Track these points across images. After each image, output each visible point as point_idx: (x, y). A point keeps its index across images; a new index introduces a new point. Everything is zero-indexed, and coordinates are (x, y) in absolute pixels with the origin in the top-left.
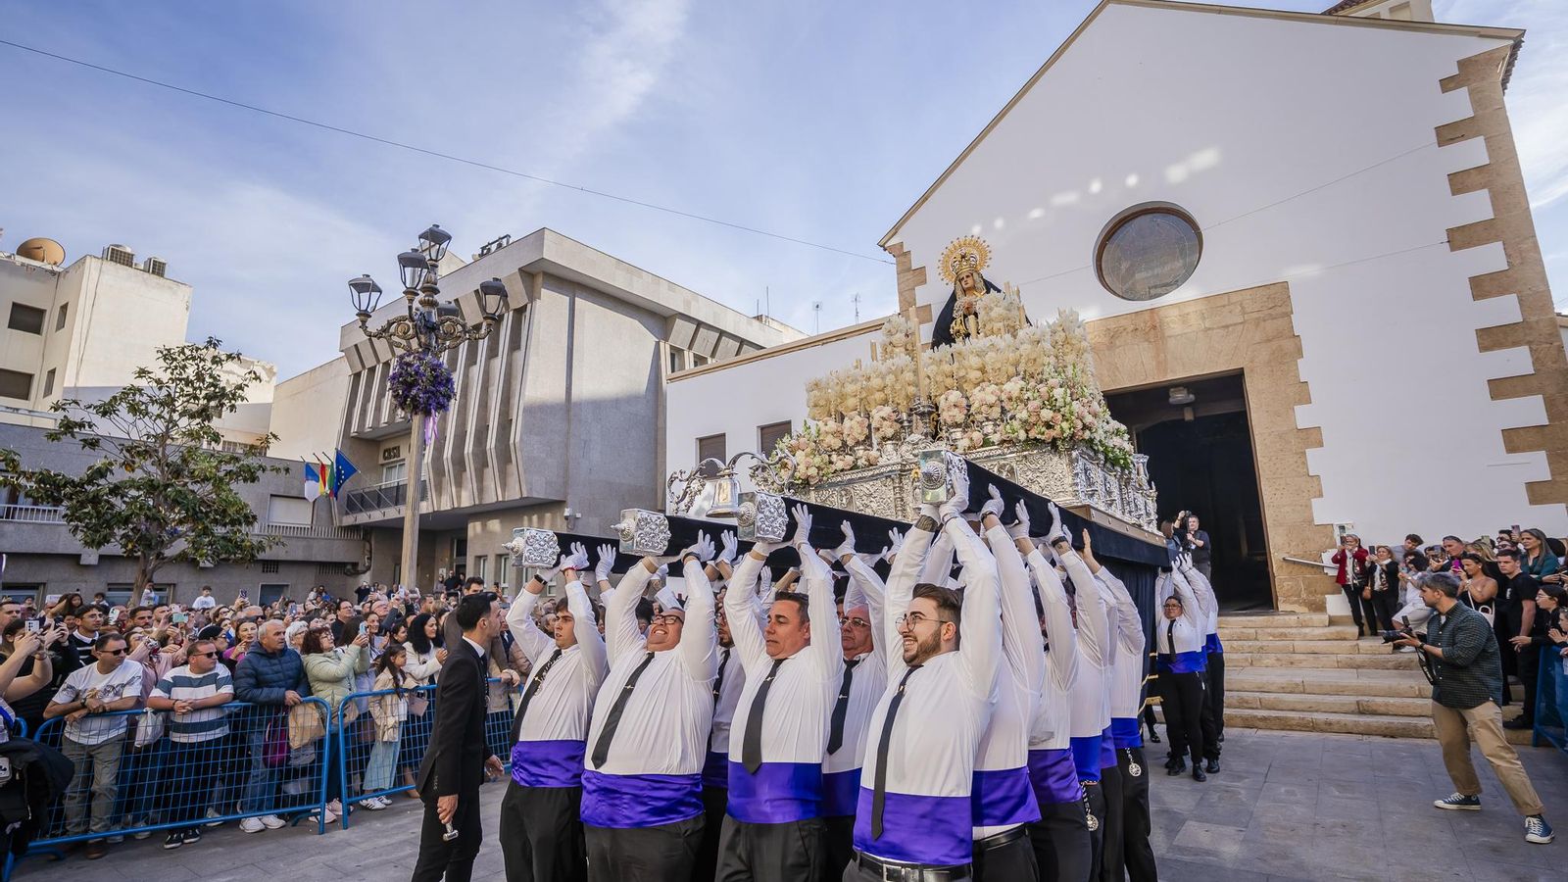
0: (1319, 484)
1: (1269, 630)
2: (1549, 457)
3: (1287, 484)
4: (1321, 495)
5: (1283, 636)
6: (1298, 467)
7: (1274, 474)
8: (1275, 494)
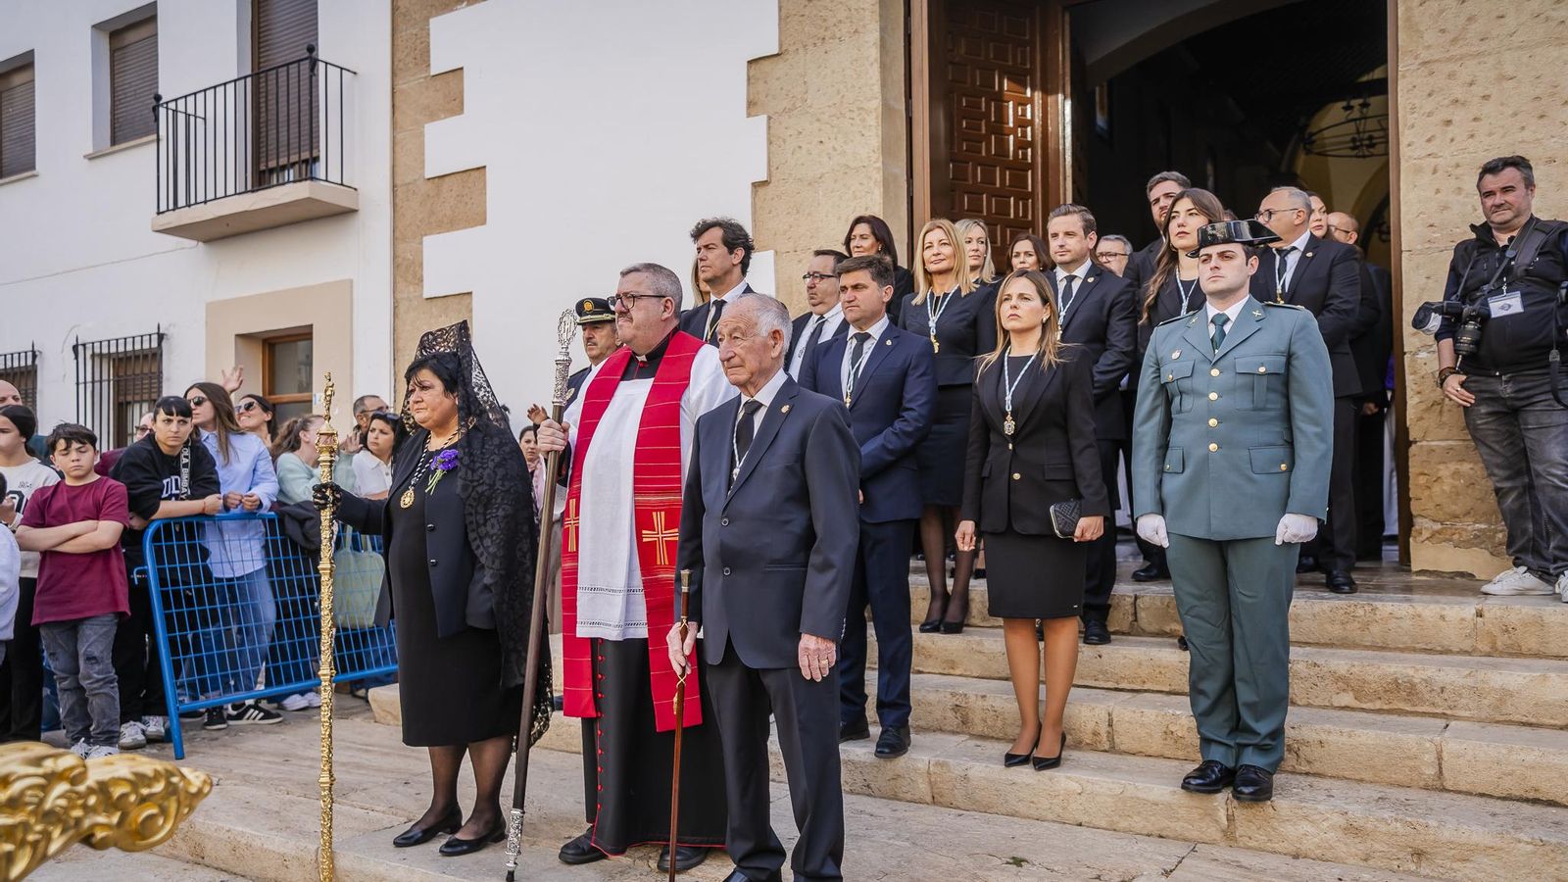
5: (1414, 700)
7: (1454, 41)
8: (1449, 122)
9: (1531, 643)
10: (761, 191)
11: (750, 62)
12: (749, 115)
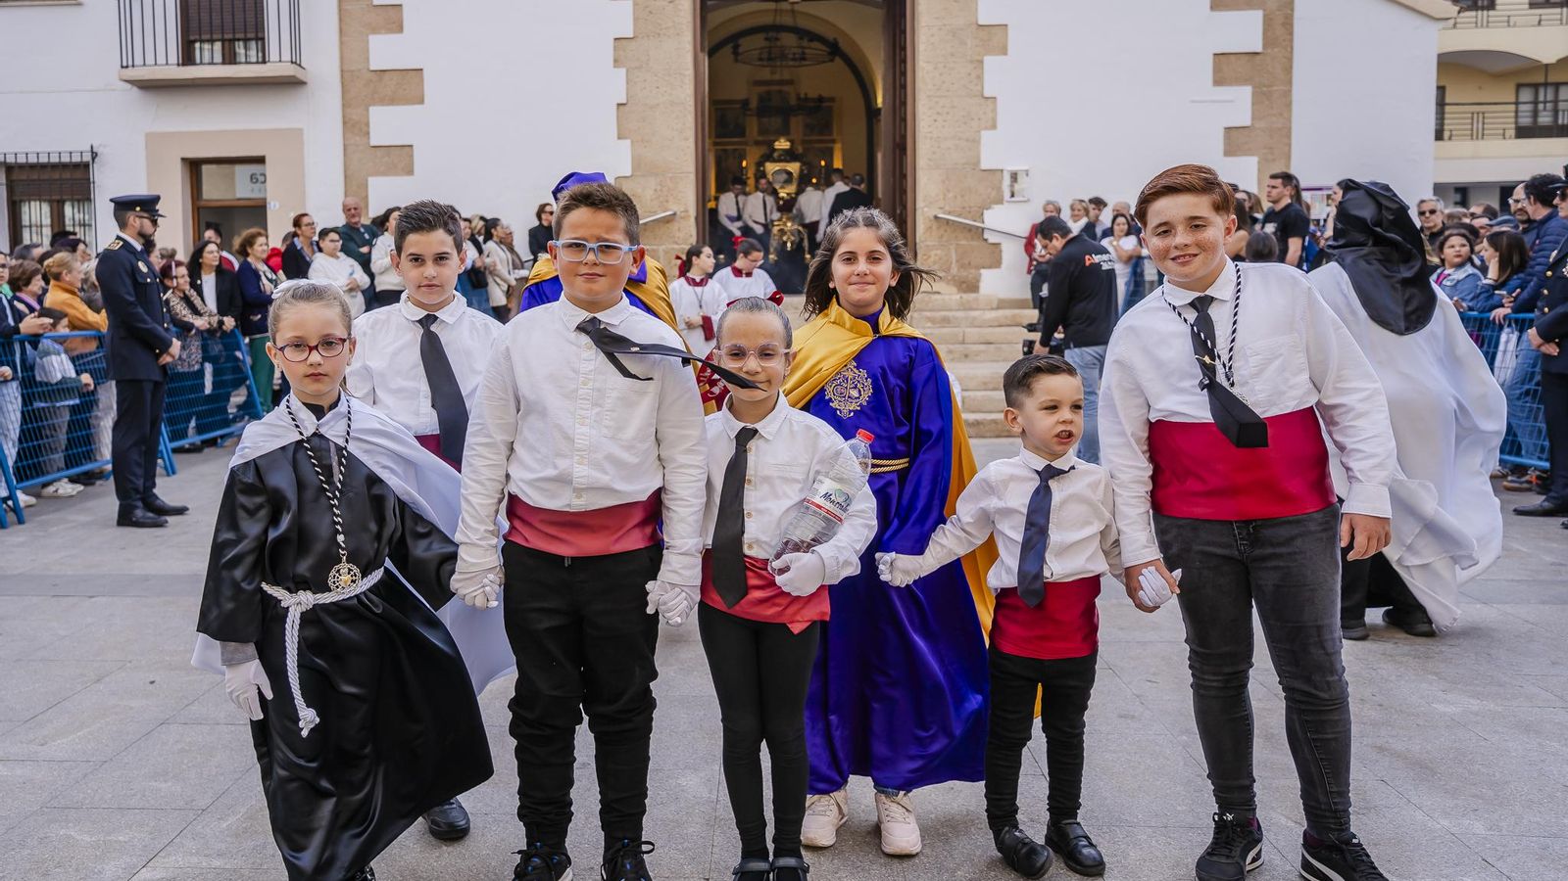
0: (994, 110)
1: (928, 314)
2: (1254, 94)
3: (953, 107)
4: (994, 127)
5: (946, 321)
6: (971, 82)
7: (938, 90)
8: (935, 121)
9: (975, 306)
10: (621, 107)
11: (616, 39)
12: (615, 67)
